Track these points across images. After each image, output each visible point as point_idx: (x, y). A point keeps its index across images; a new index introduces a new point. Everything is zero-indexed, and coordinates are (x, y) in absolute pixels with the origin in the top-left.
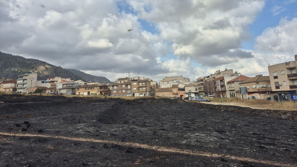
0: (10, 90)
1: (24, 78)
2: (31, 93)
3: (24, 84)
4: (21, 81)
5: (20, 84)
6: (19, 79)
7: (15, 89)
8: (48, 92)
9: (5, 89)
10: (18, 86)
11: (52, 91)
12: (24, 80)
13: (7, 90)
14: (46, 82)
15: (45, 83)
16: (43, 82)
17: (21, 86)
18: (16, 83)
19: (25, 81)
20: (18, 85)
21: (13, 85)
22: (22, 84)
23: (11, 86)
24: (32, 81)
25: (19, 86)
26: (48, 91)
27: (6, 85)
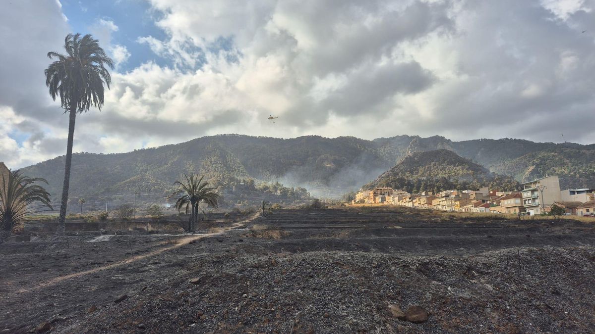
0: (515, 210)
1: (533, 187)
2: (544, 214)
3: (534, 199)
4: (529, 194)
5: (527, 199)
6: (525, 190)
7: (522, 209)
8: (582, 212)
9: (509, 209)
10: (525, 204)
11: (588, 211)
12: (533, 191)
13: (512, 211)
14: (579, 192)
15: (576, 193)
16: (573, 193)
17: (530, 202)
18: (520, 197)
19: (536, 193)
20: (525, 201)
21: (518, 201)
22: (531, 198)
23: (515, 203)
24: (542, 191)
25: (527, 202)
26: (581, 210)
27: (508, 202)
